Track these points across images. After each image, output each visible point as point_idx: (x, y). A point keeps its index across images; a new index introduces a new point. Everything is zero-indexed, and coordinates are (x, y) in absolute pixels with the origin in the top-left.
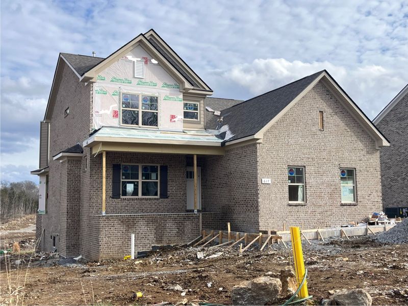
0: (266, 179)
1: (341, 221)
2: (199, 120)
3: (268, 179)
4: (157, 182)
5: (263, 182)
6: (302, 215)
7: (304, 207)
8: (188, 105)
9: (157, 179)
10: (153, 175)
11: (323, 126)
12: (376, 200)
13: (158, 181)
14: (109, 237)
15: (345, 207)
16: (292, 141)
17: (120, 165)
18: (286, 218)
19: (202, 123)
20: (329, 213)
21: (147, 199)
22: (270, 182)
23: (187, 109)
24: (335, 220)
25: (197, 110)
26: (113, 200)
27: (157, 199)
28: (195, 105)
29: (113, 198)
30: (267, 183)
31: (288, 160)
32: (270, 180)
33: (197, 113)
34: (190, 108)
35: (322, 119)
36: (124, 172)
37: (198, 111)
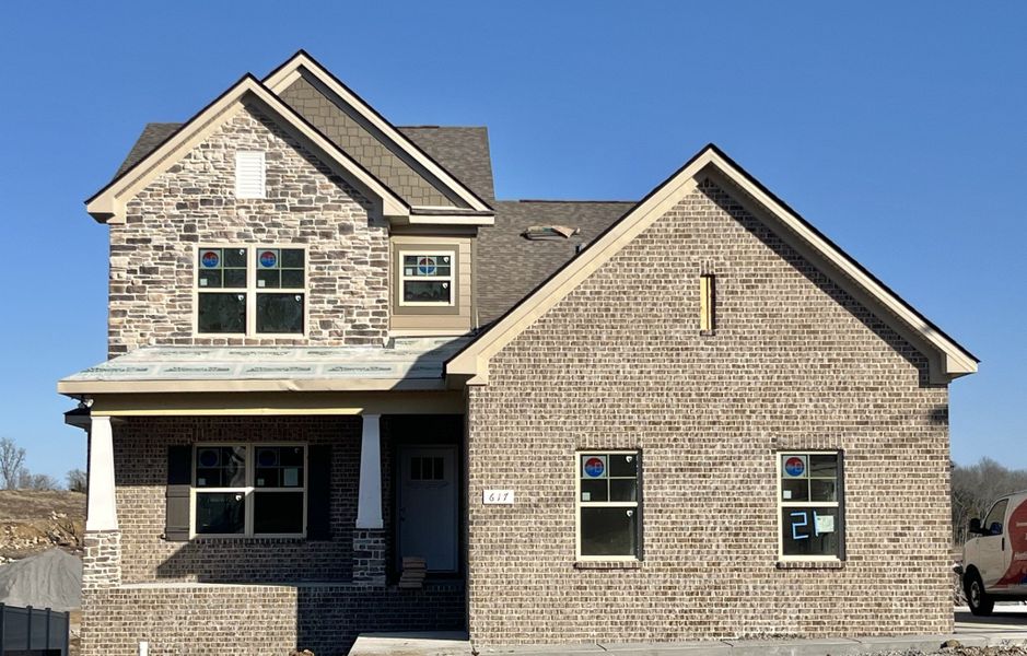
0: (496, 492)
1: (777, 618)
2: (453, 304)
3: (505, 491)
4: (302, 493)
5: (487, 501)
6: (625, 599)
7: (631, 573)
8: (419, 260)
9: (301, 485)
10: (290, 474)
11: (714, 322)
12: (925, 552)
13: (304, 489)
14: (106, 646)
15: (793, 573)
16: (594, 375)
17: (190, 448)
18: (567, 606)
19: (465, 311)
20: (728, 593)
21: (266, 543)
22: (510, 500)
23: (415, 274)
24: (751, 614)
25: (449, 274)
26: (168, 543)
27: (299, 542)
28: (440, 259)
29: (167, 539)
30: (501, 502)
31: (580, 433)
32: (511, 492)
33: (449, 282)
34: (423, 270)
35: (713, 297)
36: (202, 466)
37: (452, 278)
